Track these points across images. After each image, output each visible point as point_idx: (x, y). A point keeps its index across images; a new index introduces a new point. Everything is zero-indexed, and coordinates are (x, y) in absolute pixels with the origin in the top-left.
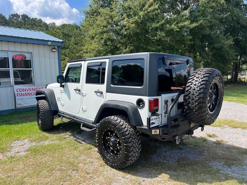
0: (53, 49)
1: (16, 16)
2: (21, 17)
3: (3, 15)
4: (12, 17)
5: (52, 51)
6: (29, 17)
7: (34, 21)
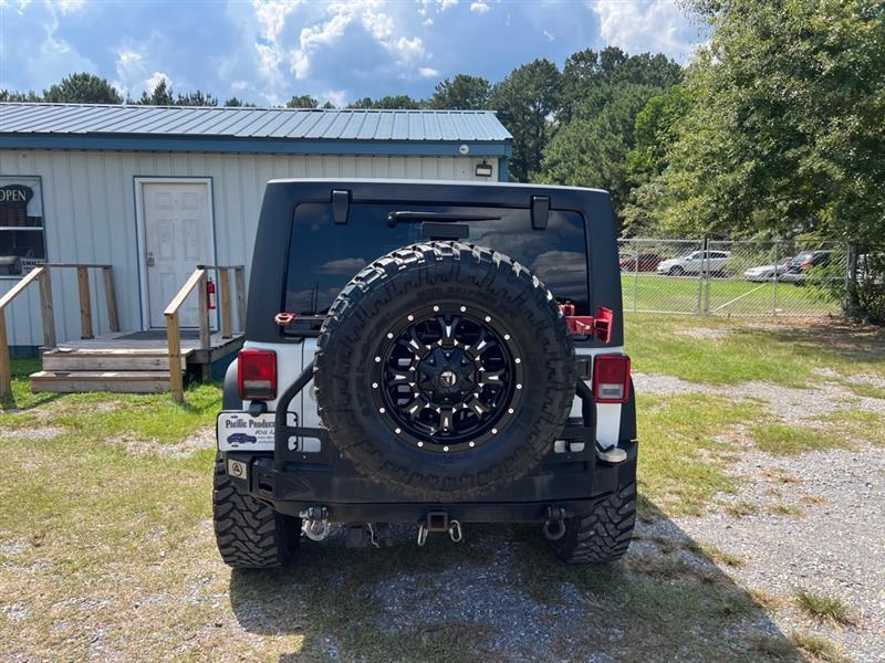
0: (479, 166)
1: (584, 59)
2: (599, 59)
3: (551, 63)
4: (573, 62)
5: (477, 175)
6: (624, 54)
7: (638, 65)
